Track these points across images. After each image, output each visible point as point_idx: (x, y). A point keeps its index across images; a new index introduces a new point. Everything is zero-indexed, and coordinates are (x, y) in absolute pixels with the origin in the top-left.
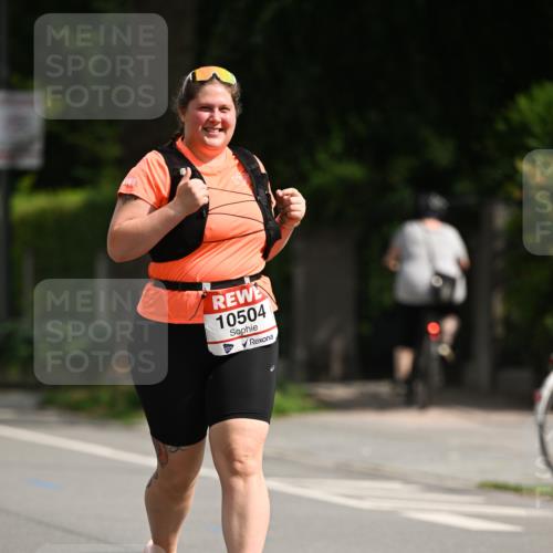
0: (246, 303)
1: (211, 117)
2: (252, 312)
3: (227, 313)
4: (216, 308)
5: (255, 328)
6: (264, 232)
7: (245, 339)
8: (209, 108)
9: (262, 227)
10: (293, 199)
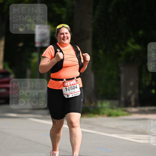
0: (72, 85)
1: (64, 36)
2: (74, 87)
3: (68, 87)
4: (65, 86)
5: (75, 91)
6: (78, 65)
7: (72, 94)
8: (63, 34)
9: (78, 64)
10: (87, 56)
